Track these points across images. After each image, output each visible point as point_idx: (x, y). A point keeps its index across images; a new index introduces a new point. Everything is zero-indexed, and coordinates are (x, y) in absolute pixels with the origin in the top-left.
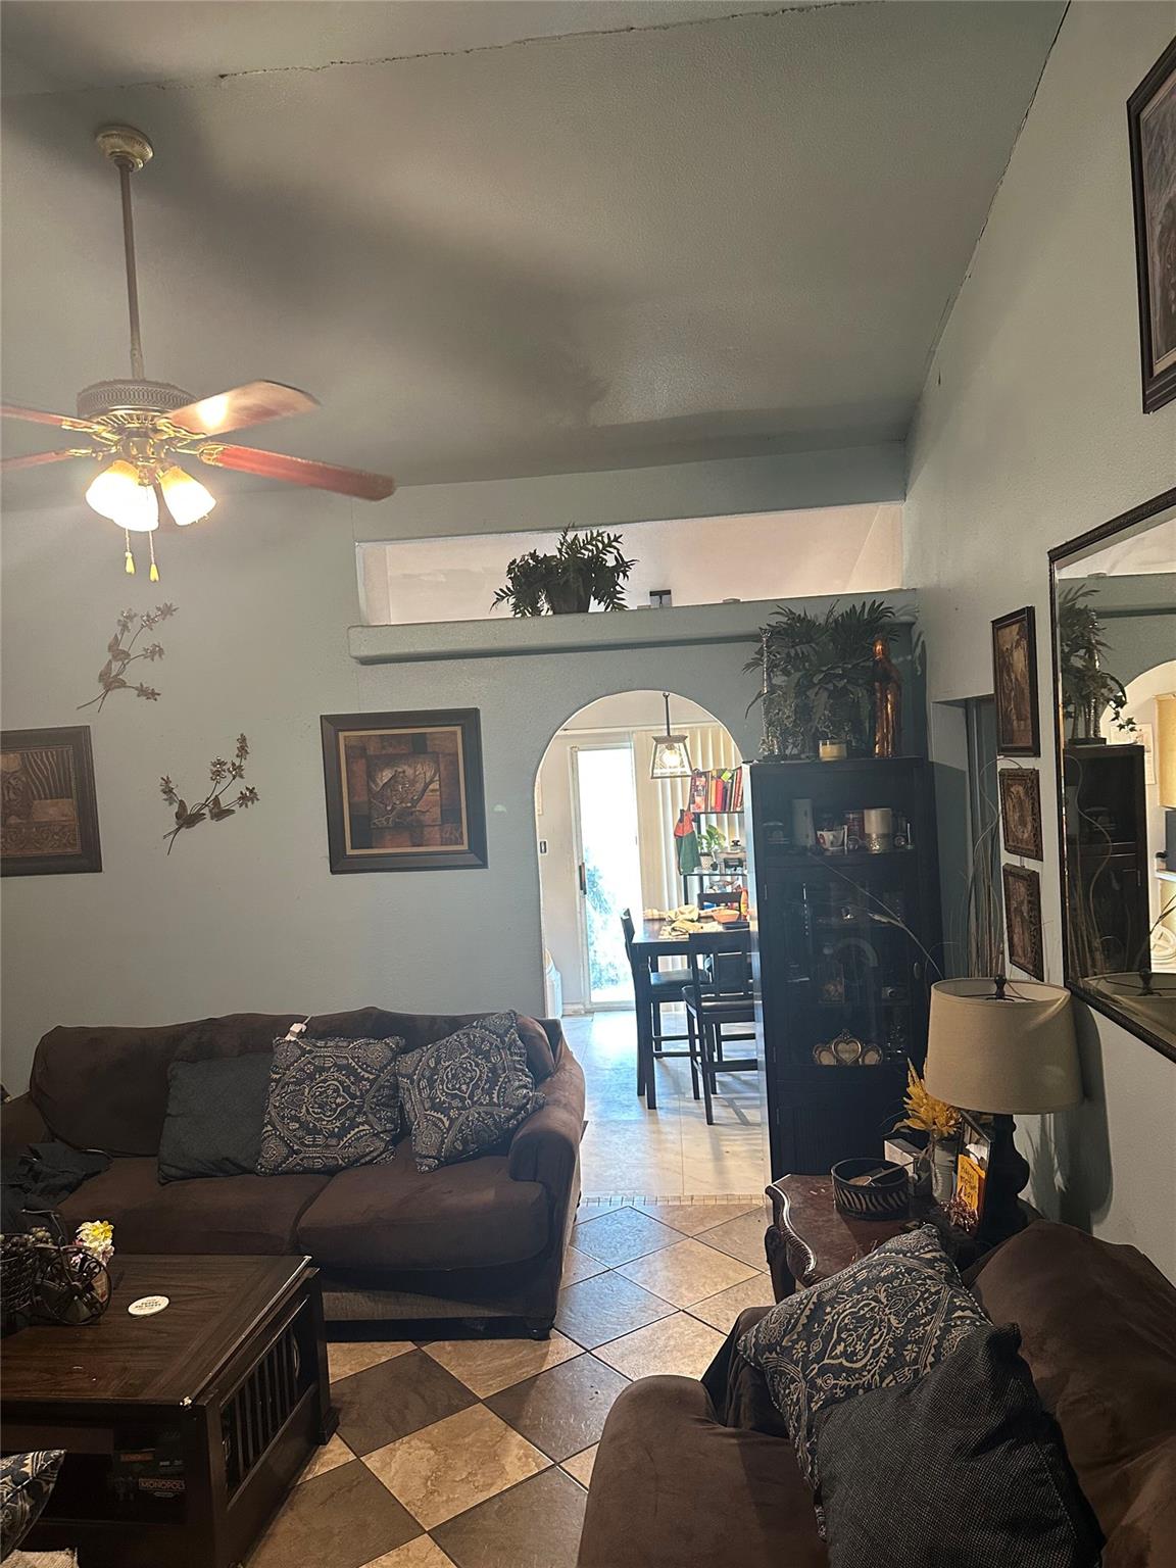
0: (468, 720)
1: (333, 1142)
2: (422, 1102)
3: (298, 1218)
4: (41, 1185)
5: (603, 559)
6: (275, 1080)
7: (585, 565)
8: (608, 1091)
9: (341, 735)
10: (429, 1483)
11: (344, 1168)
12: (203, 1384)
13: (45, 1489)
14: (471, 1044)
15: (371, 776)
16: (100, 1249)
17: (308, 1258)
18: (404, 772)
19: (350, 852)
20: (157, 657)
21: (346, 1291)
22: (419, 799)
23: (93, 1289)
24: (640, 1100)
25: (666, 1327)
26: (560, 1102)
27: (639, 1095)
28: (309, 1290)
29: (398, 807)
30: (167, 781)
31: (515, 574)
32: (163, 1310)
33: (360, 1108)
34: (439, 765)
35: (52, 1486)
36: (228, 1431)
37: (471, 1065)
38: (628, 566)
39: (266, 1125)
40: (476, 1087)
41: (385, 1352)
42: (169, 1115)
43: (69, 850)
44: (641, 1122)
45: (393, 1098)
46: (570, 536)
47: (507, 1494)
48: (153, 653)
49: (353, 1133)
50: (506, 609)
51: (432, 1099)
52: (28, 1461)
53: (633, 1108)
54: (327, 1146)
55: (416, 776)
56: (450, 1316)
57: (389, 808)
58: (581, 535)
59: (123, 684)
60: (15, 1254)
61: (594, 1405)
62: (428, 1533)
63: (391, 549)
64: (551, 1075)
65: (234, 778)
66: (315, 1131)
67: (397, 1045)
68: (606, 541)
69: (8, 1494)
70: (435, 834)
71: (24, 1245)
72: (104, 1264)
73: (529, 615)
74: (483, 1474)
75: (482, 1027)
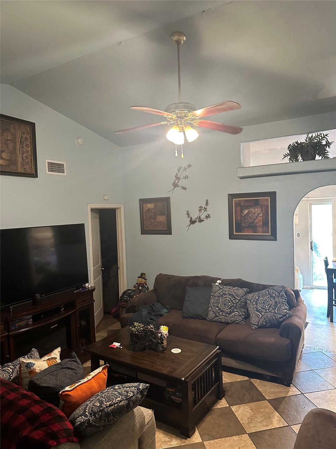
0: (272, 195)
1: (228, 315)
2: (254, 308)
3: (217, 335)
4: (154, 313)
5: (321, 142)
6: (212, 295)
7: (314, 144)
8: (316, 314)
9: (234, 199)
10: (249, 420)
11: (231, 323)
12: (187, 375)
13: (144, 393)
14: (269, 294)
15: (242, 212)
16: (165, 333)
17: (218, 347)
18: (252, 211)
19: (235, 233)
20: (187, 178)
21: (229, 358)
22: (256, 219)
23: (163, 343)
24: (328, 319)
25: (331, 393)
26: (297, 316)
27: (327, 317)
28: (217, 356)
29: (249, 221)
30: (188, 212)
31: (290, 148)
32: (180, 353)
33: (236, 307)
34: (262, 209)
35: (146, 393)
36: (194, 389)
37: (269, 300)
38: (330, 144)
39: (210, 307)
40: (270, 307)
41: (240, 378)
42: (185, 300)
43: (164, 229)
44: (327, 326)
45: (245, 306)
46: (310, 135)
47: (273, 430)
48: (186, 177)
49: (233, 314)
50: (287, 160)
51: (257, 308)
52: (141, 385)
53: (325, 321)
54: (226, 316)
55: (255, 212)
56: (259, 372)
57: (247, 221)
58: (314, 135)
59: (178, 186)
60: (145, 331)
61: (303, 411)
62: (248, 434)
63: (251, 144)
64: (295, 307)
65: (205, 211)
66: (223, 311)
67: (247, 290)
68: (323, 136)
69: (136, 392)
70: (260, 229)
71: (148, 329)
72: (166, 337)
73: (294, 161)
74: (266, 422)
75: (273, 289)
